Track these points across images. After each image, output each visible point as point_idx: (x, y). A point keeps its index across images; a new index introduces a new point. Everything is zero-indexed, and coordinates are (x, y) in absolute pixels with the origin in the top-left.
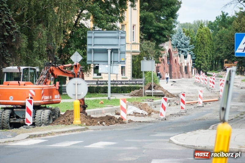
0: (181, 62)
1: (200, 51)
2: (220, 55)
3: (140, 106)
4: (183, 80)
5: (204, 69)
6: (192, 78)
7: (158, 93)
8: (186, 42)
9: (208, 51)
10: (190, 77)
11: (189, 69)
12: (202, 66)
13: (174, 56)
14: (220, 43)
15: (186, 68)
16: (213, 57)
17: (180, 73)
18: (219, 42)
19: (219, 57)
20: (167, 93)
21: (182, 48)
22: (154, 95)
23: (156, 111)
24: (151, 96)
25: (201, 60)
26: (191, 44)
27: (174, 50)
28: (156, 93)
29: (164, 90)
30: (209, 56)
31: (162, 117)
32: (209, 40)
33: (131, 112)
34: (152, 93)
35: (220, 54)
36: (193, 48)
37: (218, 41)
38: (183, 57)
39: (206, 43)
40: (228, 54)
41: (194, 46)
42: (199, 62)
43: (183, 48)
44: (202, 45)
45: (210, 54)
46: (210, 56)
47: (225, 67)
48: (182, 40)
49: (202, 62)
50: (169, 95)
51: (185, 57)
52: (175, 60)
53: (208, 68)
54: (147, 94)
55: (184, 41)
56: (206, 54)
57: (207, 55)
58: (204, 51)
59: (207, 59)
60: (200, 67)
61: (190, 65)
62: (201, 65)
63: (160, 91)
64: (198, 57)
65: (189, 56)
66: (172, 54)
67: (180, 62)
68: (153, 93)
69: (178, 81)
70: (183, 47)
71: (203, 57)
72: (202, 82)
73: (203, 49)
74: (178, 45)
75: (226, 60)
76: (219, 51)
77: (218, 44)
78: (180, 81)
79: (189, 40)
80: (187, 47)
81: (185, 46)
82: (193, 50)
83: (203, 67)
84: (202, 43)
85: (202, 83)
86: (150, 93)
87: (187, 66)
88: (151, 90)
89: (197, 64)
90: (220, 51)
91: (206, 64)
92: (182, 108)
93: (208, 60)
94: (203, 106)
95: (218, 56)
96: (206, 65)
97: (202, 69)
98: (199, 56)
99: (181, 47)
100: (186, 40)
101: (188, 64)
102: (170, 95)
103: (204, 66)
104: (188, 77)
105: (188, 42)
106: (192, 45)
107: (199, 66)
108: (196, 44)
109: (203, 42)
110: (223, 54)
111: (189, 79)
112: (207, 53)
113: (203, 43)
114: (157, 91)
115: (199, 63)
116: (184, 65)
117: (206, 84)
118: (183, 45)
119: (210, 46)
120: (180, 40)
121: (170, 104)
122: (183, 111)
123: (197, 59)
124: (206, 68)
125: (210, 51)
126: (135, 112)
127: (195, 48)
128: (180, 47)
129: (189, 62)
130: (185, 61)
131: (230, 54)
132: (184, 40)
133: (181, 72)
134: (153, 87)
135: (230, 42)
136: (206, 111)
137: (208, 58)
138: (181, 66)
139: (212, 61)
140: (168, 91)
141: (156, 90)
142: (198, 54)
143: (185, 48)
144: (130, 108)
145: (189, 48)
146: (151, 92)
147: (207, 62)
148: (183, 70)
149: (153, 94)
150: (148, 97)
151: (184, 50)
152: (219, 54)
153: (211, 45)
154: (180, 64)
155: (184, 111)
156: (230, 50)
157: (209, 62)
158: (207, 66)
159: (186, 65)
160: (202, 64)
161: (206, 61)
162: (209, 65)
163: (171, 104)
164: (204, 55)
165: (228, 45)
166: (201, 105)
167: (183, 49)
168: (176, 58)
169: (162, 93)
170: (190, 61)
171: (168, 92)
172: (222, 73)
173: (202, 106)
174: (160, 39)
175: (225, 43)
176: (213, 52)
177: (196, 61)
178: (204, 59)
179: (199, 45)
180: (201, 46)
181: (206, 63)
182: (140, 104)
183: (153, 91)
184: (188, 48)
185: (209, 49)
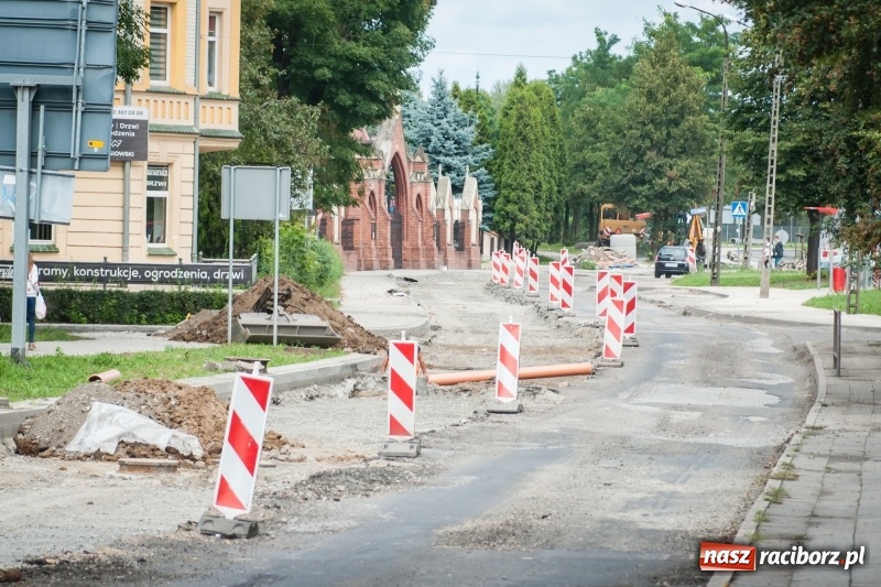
0: (440, 207)
1: (513, 169)
2: (587, 188)
4: (445, 276)
5: (527, 236)
6: (480, 268)
7: (301, 327)
8: (460, 131)
9: (542, 167)
10: (473, 263)
11: (469, 231)
12: (518, 226)
13: (413, 180)
14: (588, 144)
15: (460, 229)
16: (559, 192)
17: (435, 246)
18: (585, 142)
19: (582, 193)
20: (351, 330)
21: (446, 155)
22: (280, 340)
24: (268, 341)
25: (516, 203)
26: (481, 142)
27: (415, 157)
28: (295, 327)
29: (335, 314)
30: (545, 187)
31: (230, 514)
32: (546, 129)
33: (108, 441)
34: (271, 327)
35: (585, 183)
36: (488, 155)
37: (580, 137)
38: (446, 185)
39: (537, 140)
40: (618, 183)
41: (491, 150)
42: (510, 208)
43: (450, 156)
44: (521, 147)
45: (549, 183)
46: (550, 189)
47: (602, 233)
48: (447, 126)
49: (520, 210)
50: (360, 339)
51: (457, 189)
52: (419, 196)
53: (540, 235)
54: (249, 333)
55: (456, 130)
56: (534, 179)
57: (540, 183)
58: (529, 170)
59: (537, 198)
60: (513, 226)
61: (475, 219)
62: (514, 220)
63: (313, 320)
64: (504, 192)
65: (471, 185)
66: (407, 176)
67: (437, 204)
68: (279, 327)
69: (427, 277)
70: (450, 150)
71: (524, 190)
72: (517, 284)
73: (525, 160)
74: (432, 144)
75: (610, 206)
76: (582, 173)
77: (580, 149)
79: (473, 128)
80: (466, 153)
81: (456, 149)
82: (489, 164)
83: (524, 228)
84: (523, 140)
85: (518, 287)
86: (263, 326)
87: (463, 223)
88: (270, 312)
89: (503, 217)
90: (587, 174)
91: (533, 218)
92: (396, 427)
93: (543, 205)
94: (519, 411)
95: (578, 190)
96: (535, 222)
97: (519, 235)
98: (510, 186)
99: (443, 151)
100: (460, 124)
101: (466, 212)
102: (363, 340)
103: (527, 226)
104: (465, 262)
105: (469, 133)
106: (484, 146)
107: (507, 224)
108: (501, 142)
109: (524, 133)
110: (596, 183)
111: (468, 273)
112: (540, 177)
113: (525, 139)
114: (301, 320)
115: (507, 213)
116: (451, 217)
117: (533, 292)
118: (450, 144)
119: (551, 151)
120: (439, 124)
121: (359, 387)
122: (400, 445)
123: (501, 200)
124: (534, 231)
125: (550, 171)
126: (132, 441)
127: (495, 159)
128: (440, 152)
129: (472, 207)
130: (457, 202)
131: (624, 182)
132: (454, 126)
133: (438, 245)
134: (277, 297)
135: (624, 136)
137: (544, 196)
138: (441, 220)
139: (555, 209)
140: (357, 320)
141: (295, 316)
142: (504, 179)
143: (456, 154)
144: (102, 419)
145: (473, 154)
146: (268, 323)
147: (540, 212)
148: (445, 237)
149: (275, 334)
151: (455, 162)
152: (581, 185)
153: (554, 146)
154: (435, 213)
155: (405, 449)
156: (623, 168)
157: (547, 210)
158: (537, 226)
159: (457, 216)
160: (521, 216)
161: (533, 207)
162: (546, 220)
163: (365, 385)
164: (527, 184)
165: (619, 148)
166: (507, 401)
167: (448, 160)
168: (419, 189)
169: (325, 328)
170: (476, 202)
171: (357, 326)
172: (593, 253)
173: (515, 408)
174: (355, 105)
175: (607, 140)
176: (563, 175)
177: (497, 204)
178: (528, 197)
179: (512, 146)
180: (519, 148)
181: (535, 214)
182: (173, 393)
183: (277, 318)
184: (470, 156)
185: (548, 160)
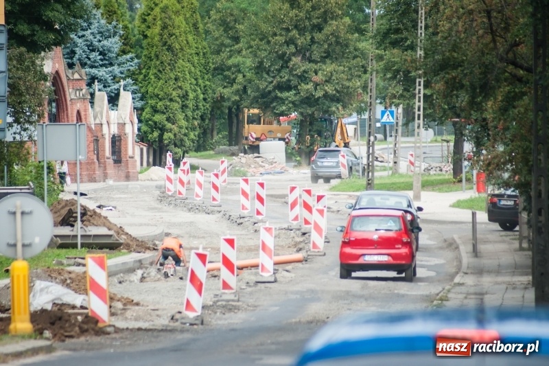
0: (98, 121)
1: (159, 79)
2: (227, 92)
3: (68, 281)
4: (111, 188)
5: (176, 145)
6: (138, 180)
7: (95, 236)
8: (105, 42)
9: (188, 76)
10: (131, 174)
11: (126, 144)
12: (166, 135)
13: (73, 97)
14: (226, 46)
15: (116, 142)
16: (205, 99)
17: (96, 160)
18: (222, 44)
19: (222, 97)
20: (123, 237)
21: (92, 67)
22: (83, 245)
23: (122, 297)
24: (74, 246)
25: (164, 113)
26: (124, 52)
27: (73, 74)
28: (90, 236)
29: (111, 226)
30: (191, 95)
31: (191, 315)
32: (190, 38)
33: (48, 303)
34: (76, 236)
35: (225, 87)
36: (133, 66)
37: (217, 39)
38: (103, 101)
39: (182, 49)
40: (264, 89)
41: (136, 61)
42: (158, 118)
43: (96, 67)
44: (166, 57)
45: (195, 91)
46: (197, 98)
47: (247, 138)
48: (91, 37)
49: (168, 119)
50: (131, 243)
52: (78, 112)
53: (188, 143)
54: (60, 241)
55: (100, 41)
56: (180, 88)
57: (187, 92)
58: (176, 79)
59: (184, 107)
60: (161, 136)
61: (131, 131)
62: (163, 130)
63: (103, 231)
64: (152, 102)
65: (126, 99)
66: (67, 93)
67: (95, 119)
68: (82, 236)
69: (95, 191)
70: (95, 61)
71: (171, 100)
73: (171, 70)
74: (77, 56)
75: (256, 111)
76: (220, 77)
77: (218, 52)
78: (102, 189)
79: (117, 38)
80: (111, 64)
81: (101, 60)
82: (134, 74)
83: (172, 137)
84: (168, 50)
86: (69, 236)
87: (120, 136)
88: (73, 226)
89: (151, 127)
90: (226, 77)
91: (181, 127)
92: (226, 286)
93: (190, 114)
94: (275, 281)
95: (217, 95)
96: (184, 131)
97: (168, 145)
98: (157, 96)
99: (89, 62)
100: (105, 35)
101: (122, 126)
102: (134, 244)
103: (175, 135)
104: (123, 175)
105: (114, 44)
106: (129, 56)
107: (156, 134)
108: (145, 52)
109: (169, 43)
110: (235, 87)
111: (131, 184)
112: (187, 86)
113: (170, 49)
114: (93, 231)
115: (155, 123)
116: (108, 132)
117: (215, 203)
118: (94, 55)
119: (196, 58)
120: (83, 36)
121: (145, 275)
122: (228, 295)
123: (148, 110)
124: (182, 140)
125: (196, 79)
126: (60, 302)
127: (140, 69)
128: (86, 64)
129: (127, 121)
130: (113, 114)
131: (270, 88)
132: (98, 37)
133: (98, 159)
134: (79, 216)
135: (269, 42)
136: (298, 296)
137: (191, 104)
138: (99, 135)
139: (201, 117)
140: (127, 229)
141: (90, 228)
142: (150, 89)
143: (101, 66)
144: (42, 290)
145: (119, 65)
146: (72, 233)
147: (187, 121)
148: (104, 151)
149: (79, 241)
150: (64, 251)
151: (100, 74)
152: (220, 89)
153: (197, 54)
154: (93, 126)
155: (232, 297)
156: (268, 74)
157: (194, 118)
158: (185, 135)
159: (114, 130)
160: (169, 125)
161: (180, 116)
162: (194, 129)
163: (148, 274)
164: (174, 93)
165: (264, 54)
166: (267, 276)
167: (94, 71)
168: (78, 106)
169: (111, 236)
170: (131, 115)
171: (127, 234)
172: (243, 160)
173: (273, 280)
174: (34, 35)
175: (252, 47)
176: (207, 83)
177: (144, 114)
178: (176, 106)
179: (157, 56)
180: (164, 58)
181: (184, 123)
182: (66, 276)
183: (79, 230)
184: (116, 67)
185: (193, 69)
